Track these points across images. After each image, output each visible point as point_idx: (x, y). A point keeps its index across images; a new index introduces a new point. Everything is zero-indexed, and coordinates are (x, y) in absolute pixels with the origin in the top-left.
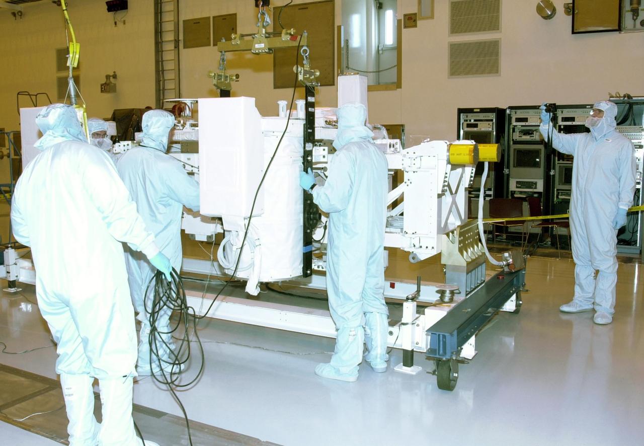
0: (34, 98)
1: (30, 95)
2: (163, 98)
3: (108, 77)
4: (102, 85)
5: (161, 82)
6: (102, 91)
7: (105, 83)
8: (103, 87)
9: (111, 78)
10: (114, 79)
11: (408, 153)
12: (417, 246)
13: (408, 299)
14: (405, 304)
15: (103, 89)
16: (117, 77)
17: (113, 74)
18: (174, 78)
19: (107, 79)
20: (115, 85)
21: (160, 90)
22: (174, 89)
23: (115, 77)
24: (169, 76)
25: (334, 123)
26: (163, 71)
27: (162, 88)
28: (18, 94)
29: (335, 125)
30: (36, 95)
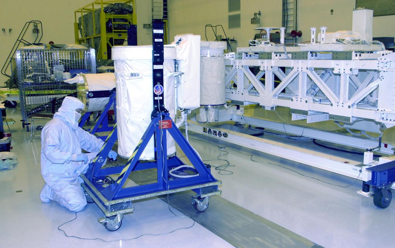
0: (214, 28)
1: (212, 26)
2: (287, 26)
3: (255, 14)
4: (252, 19)
5: (286, 17)
6: (252, 23)
7: (254, 18)
8: (252, 20)
9: (257, 15)
10: (259, 16)
11: (381, 59)
12: (385, 119)
13: (367, 150)
14: (365, 153)
15: (252, 22)
16: (261, 14)
17: (259, 12)
18: (293, 13)
19: (255, 15)
20: (259, 19)
21: (285, 21)
22: (293, 21)
23: (259, 14)
24: (291, 12)
25: (341, 41)
26: (287, 9)
27: (286, 20)
28: (206, 26)
29: (342, 42)
30: (216, 27)
